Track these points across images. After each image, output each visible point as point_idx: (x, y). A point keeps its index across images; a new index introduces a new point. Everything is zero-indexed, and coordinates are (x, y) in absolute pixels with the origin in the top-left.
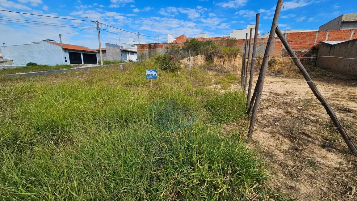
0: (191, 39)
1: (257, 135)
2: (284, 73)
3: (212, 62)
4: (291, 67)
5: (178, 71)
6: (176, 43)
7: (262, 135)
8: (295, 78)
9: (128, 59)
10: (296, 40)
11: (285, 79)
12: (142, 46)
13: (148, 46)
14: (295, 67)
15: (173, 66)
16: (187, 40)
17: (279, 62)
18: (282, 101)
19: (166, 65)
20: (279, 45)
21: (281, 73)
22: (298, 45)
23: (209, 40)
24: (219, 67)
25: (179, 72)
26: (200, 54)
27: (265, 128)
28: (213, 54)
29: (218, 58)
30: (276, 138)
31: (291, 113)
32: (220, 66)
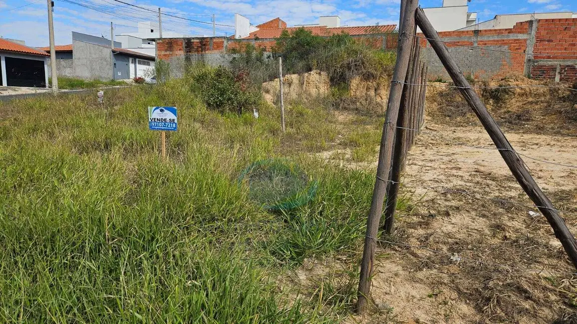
0: (295, 30)
1: (392, 291)
2: (533, 120)
3: (347, 88)
4: (550, 106)
5: (255, 110)
6: (257, 39)
7: (406, 289)
8: (558, 133)
9: (132, 76)
10: (559, 37)
11: (530, 136)
12: (167, 43)
13: (184, 45)
14: (559, 106)
15: (241, 98)
16: (285, 33)
17: (518, 90)
18: (497, 194)
19: (222, 95)
20: (520, 49)
21: (524, 120)
22: (565, 49)
23: (340, 33)
24: (364, 102)
25: (256, 114)
26: (316, 69)
27: (421, 270)
28: (349, 68)
29: (361, 80)
30: (440, 299)
31: (504, 230)
32: (366, 100)
